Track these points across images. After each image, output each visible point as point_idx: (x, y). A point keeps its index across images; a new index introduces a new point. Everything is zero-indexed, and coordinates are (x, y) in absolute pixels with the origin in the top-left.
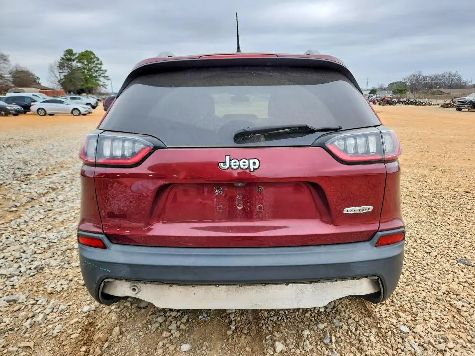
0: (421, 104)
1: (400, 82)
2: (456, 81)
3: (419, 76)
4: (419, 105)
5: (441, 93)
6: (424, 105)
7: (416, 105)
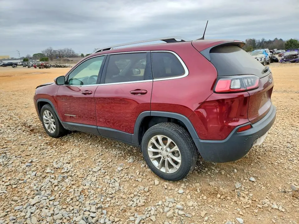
0: (65, 67)
1: (40, 54)
2: (72, 53)
3: (51, 50)
4: (64, 67)
5: (68, 60)
6: (67, 67)
7: (62, 67)
